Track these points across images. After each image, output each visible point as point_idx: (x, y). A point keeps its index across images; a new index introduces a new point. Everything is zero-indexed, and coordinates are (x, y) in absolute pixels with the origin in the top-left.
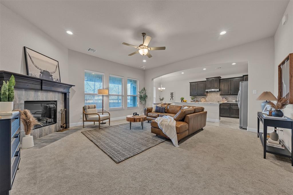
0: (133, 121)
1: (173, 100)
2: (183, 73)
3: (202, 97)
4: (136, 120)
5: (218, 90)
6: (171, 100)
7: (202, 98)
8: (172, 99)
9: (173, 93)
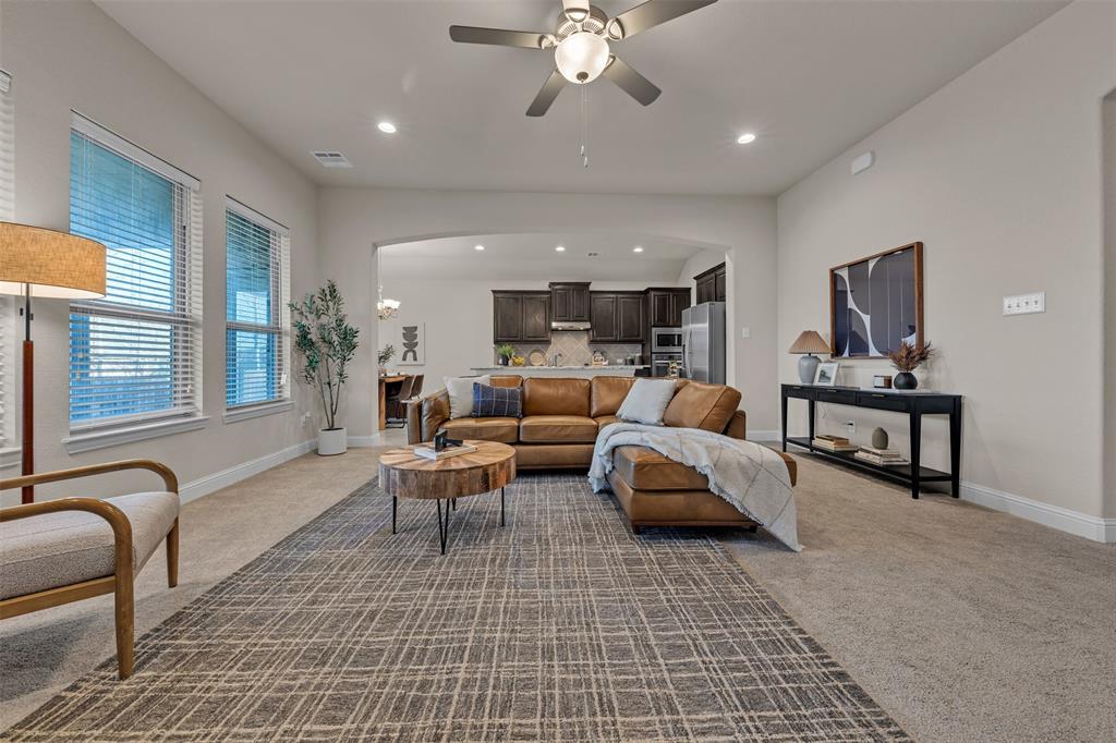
0: (477, 486)
1: (415, 359)
2: (480, 248)
3: (535, 347)
4: (494, 474)
5: (588, 325)
6: (404, 359)
7: (535, 351)
8: (410, 355)
9: (416, 328)
